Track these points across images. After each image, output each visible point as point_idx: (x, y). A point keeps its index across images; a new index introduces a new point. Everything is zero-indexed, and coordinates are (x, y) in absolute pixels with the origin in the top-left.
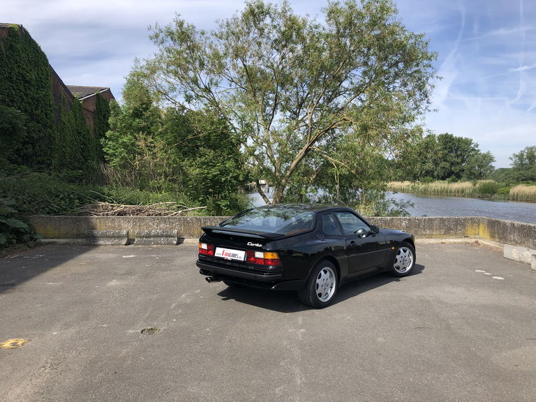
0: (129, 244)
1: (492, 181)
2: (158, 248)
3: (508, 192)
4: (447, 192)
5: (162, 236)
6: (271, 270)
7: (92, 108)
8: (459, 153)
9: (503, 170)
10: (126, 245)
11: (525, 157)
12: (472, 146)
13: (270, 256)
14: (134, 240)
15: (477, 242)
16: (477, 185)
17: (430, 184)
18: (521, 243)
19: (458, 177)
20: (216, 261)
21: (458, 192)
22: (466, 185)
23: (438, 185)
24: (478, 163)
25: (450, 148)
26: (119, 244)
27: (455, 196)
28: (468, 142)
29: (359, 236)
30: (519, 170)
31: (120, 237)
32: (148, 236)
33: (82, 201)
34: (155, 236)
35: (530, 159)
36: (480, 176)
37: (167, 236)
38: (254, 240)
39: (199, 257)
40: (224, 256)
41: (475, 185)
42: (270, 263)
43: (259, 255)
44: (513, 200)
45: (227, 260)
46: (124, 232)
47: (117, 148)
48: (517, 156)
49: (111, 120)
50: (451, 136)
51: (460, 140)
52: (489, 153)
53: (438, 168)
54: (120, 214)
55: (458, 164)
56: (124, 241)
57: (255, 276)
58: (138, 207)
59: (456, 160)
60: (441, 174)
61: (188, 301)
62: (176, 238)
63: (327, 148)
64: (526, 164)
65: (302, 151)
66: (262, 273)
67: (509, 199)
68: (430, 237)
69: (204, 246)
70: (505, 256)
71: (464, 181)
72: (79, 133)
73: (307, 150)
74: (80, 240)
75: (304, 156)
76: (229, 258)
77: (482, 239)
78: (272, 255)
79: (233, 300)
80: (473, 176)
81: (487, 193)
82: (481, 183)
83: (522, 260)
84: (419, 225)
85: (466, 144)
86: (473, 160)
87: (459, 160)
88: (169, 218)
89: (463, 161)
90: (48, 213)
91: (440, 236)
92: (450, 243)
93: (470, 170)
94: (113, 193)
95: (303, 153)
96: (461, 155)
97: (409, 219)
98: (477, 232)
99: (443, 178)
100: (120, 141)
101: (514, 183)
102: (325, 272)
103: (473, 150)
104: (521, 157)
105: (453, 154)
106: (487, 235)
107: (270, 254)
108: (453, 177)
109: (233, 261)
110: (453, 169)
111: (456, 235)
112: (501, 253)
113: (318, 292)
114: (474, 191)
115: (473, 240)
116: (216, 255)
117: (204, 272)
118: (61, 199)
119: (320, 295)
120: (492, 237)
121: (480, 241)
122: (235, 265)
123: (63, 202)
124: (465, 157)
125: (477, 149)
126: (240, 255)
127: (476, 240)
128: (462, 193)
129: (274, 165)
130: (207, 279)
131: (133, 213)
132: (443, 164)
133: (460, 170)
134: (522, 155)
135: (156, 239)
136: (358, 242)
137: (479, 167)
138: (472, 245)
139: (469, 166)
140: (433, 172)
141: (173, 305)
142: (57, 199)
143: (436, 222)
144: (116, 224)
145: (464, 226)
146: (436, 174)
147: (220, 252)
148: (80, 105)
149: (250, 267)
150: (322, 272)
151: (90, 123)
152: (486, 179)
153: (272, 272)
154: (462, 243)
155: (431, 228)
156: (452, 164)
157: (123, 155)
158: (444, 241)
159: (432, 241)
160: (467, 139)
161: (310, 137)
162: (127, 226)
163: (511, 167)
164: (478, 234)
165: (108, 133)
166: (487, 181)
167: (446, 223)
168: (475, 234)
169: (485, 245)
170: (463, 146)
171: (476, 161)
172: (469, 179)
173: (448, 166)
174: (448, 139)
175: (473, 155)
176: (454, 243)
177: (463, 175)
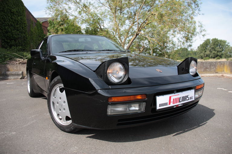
7: (47, 25)
8: (221, 47)
10: (20, 79)
12: (227, 43)
15: (222, 76)
16: (229, 60)
17: (208, 60)
19: (221, 57)
22: (223, 60)
24: (229, 51)
25: (217, 44)
26: (17, 79)
28: (224, 42)
31: (18, 75)
36: (230, 56)
41: (228, 60)
46: (21, 72)
50: (217, 39)
51: (221, 41)
53: (212, 54)
54: (22, 63)
55: (220, 51)
56: (21, 77)
60: (213, 56)
71: (223, 58)
73: (137, 34)
77: (226, 73)
80: (227, 57)
82: (231, 59)
86: (227, 50)
87: (221, 50)
89: (222, 51)
93: (226, 54)
96: (222, 47)
98: (223, 70)
99: (214, 58)
103: (227, 45)
105: (218, 47)
106: (228, 71)
108: (218, 57)
110: (218, 54)
111: (210, 72)
115: (221, 75)
120: (231, 72)
121: (224, 75)
124: (224, 48)
125: (228, 45)
127: (222, 74)
132: (214, 52)
133: (221, 54)
137: (230, 52)
138: (220, 77)
139: (225, 53)
140: (209, 55)
144: (18, 68)
145: (215, 66)
154: (213, 76)
156: (218, 51)
160: (224, 41)
164: (224, 71)
167: (205, 65)
168: (222, 71)
169: (227, 77)
170: (222, 43)
171: (229, 50)
172: (225, 58)
173: (216, 52)
174: (216, 41)
175: (227, 48)
176: (210, 76)
177: (223, 56)
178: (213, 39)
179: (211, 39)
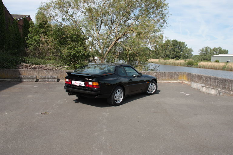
0: (37, 81)
1: (192, 60)
2: (49, 83)
3: (198, 65)
4: (174, 64)
5: (51, 78)
6: (96, 89)
7: (22, 24)
8: (180, 48)
9: (196, 56)
10: (35, 82)
11: (204, 51)
12: (185, 45)
13: (95, 84)
14: (39, 80)
15: (182, 82)
16: (186, 62)
17: (168, 61)
18: (198, 82)
19: (179, 58)
20: (72, 86)
21: (179, 64)
22: (182, 61)
23: (171, 61)
25: (176, 46)
26: (33, 81)
27: (178, 65)
28: (183, 44)
29: (134, 77)
30: (202, 56)
31: (33, 78)
32: (45, 78)
33: (17, 63)
34: (48, 78)
35: (206, 52)
36: (187, 58)
37: (53, 78)
38: (88, 77)
39: (65, 85)
40: (75, 84)
41: (185, 61)
42: (95, 87)
43: (90, 83)
44: (200, 67)
45: (77, 86)
46: (35, 76)
47: (32, 41)
48: (201, 50)
49: (30, 29)
51: (180, 43)
52: (191, 48)
53: (171, 54)
54: (33, 69)
56: (35, 80)
57: (89, 92)
58: (41, 66)
59: (178, 51)
61: (61, 103)
62: (57, 79)
63: (123, 42)
64: (204, 53)
65: (113, 44)
66: (92, 91)
67: (198, 67)
68: (165, 80)
69: (67, 80)
70: (192, 87)
71: (182, 60)
72: (16, 35)
73: (115, 43)
74: (16, 80)
75: (114, 46)
76: (78, 85)
78: (96, 83)
79: (80, 103)
80: (185, 58)
81: (190, 65)
82: (188, 60)
83: (198, 88)
84: (160, 75)
85: (182, 44)
86: (185, 51)
87: (180, 51)
88: (54, 71)
89: (181, 52)
90: (3, 68)
91: (168, 80)
92: (172, 82)
93: (184, 55)
94: (30, 60)
95: (114, 44)
96: (180, 49)
97: (156, 73)
99: (173, 58)
100: (34, 38)
101: (200, 61)
102: (119, 91)
103: (185, 47)
104: (202, 51)
105: (177, 48)
106: (186, 79)
107: (95, 83)
108: (177, 58)
109: (79, 86)
110: (177, 54)
111: (175, 79)
112: (191, 86)
113: (115, 99)
114: (185, 64)
115: (181, 81)
116: (72, 84)
117: (67, 91)
118: (8, 62)
119: (116, 101)
120: (188, 80)
121: (184, 82)
122: (80, 88)
123: (9, 63)
124: (182, 50)
125: (186, 46)
126: (82, 84)
128: (180, 65)
129: (100, 49)
130: (68, 94)
131: (39, 68)
132: (173, 52)
133: (180, 55)
134: (203, 50)
135: (48, 79)
136: (133, 80)
137: (187, 54)
138: (180, 83)
139: (183, 54)
141: (55, 105)
142: (6, 62)
143: (167, 74)
144: (31, 73)
146: (170, 56)
147: (74, 83)
148: (17, 22)
149: (87, 89)
150: (117, 91)
151: (21, 31)
152: (189, 59)
153: (96, 91)
154: (177, 82)
155: (165, 76)
157: (35, 44)
158: (170, 81)
159: (165, 82)
160: (183, 42)
161: (117, 37)
162: (36, 74)
163: (199, 55)
164: (183, 79)
165: (29, 35)
166: (190, 60)
168: (182, 79)
169: (185, 83)
170: (181, 45)
171: (186, 51)
172: (183, 59)
173: (175, 53)
174: (176, 42)
175: (185, 49)
176: (174, 82)
177: (181, 57)
178: (173, 40)
179: (172, 40)
